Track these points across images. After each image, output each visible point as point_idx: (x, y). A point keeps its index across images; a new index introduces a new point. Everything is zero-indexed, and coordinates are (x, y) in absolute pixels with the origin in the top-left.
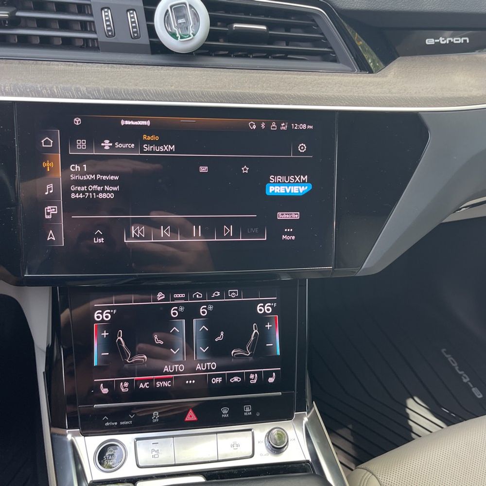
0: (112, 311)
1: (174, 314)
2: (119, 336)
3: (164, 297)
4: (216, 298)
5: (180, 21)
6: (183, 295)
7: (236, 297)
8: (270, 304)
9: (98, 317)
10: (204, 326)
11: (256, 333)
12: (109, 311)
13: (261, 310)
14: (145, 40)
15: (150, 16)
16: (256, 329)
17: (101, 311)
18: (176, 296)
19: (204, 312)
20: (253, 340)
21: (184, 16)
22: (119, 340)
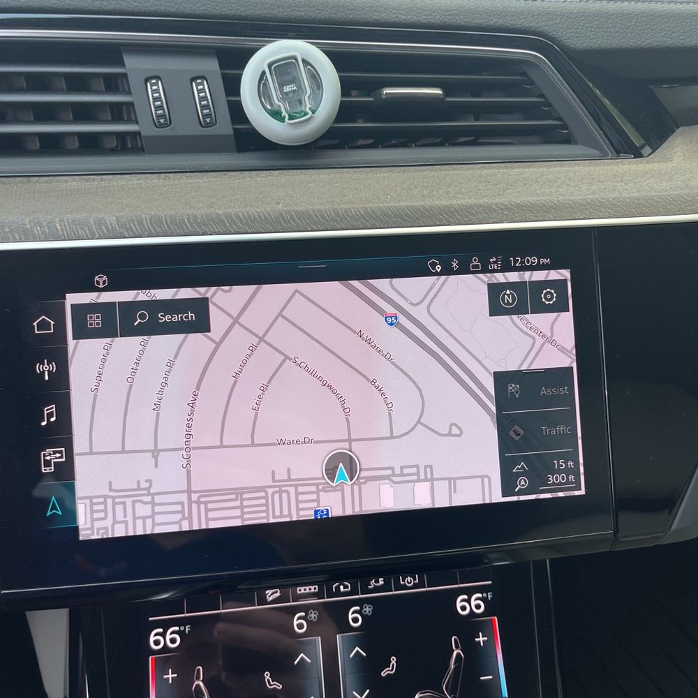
0: (182, 628)
1: (300, 626)
2: (198, 678)
3: (278, 594)
4: (376, 590)
5: (287, 89)
6: (314, 589)
7: (415, 586)
8: (480, 595)
9: (157, 643)
10: (357, 648)
11: (458, 655)
12: (177, 628)
13: (463, 608)
14: (225, 126)
15: (232, 86)
16: (457, 647)
17: (161, 630)
18: (301, 590)
19: (355, 620)
20: (455, 669)
21: (295, 80)
22: (198, 686)
